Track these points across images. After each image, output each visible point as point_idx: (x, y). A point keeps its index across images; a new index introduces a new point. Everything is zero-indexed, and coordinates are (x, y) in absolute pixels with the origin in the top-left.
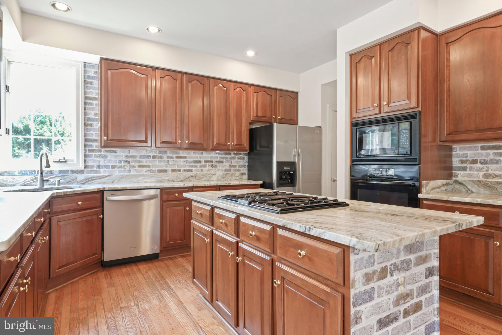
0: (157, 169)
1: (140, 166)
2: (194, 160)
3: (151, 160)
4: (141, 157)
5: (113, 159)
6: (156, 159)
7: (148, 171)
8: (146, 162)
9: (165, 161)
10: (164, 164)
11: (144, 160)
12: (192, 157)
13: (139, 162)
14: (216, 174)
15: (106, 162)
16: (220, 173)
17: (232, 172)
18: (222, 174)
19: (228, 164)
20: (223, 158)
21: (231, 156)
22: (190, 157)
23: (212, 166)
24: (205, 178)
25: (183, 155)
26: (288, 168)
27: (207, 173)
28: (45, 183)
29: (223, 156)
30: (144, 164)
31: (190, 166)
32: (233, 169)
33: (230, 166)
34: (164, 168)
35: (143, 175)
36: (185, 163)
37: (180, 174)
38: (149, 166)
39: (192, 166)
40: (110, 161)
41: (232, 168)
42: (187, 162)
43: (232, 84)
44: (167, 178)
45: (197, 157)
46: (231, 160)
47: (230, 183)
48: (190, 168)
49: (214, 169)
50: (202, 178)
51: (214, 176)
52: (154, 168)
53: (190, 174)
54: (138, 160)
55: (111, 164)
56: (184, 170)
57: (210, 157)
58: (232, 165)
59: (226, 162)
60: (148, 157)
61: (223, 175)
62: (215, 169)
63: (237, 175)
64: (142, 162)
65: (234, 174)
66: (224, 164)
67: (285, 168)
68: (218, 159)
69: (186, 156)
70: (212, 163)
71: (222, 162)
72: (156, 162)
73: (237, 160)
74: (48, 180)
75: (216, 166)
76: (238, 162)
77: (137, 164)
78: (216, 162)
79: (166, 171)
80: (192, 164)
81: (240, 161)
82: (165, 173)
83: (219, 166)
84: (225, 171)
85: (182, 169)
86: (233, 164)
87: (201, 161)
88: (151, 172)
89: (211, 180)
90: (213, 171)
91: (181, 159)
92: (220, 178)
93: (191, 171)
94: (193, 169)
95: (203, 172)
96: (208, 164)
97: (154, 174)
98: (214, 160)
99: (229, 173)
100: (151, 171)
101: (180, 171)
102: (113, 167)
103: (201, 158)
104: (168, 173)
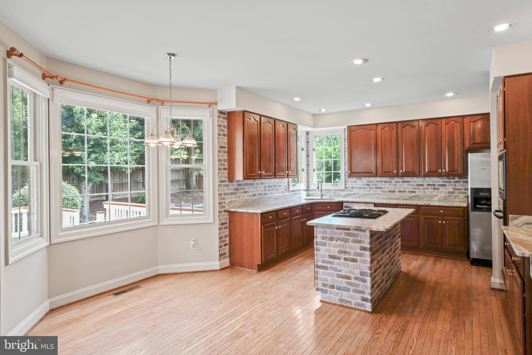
1: (376, 188)
2: (417, 183)
4: (377, 182)
5: (360, 183)
6: (387, 183)
7: (381, 191)
8: (380, 185)
9: (393, 184)
10: (393, 187)
11: (379, 184)
12: (415, 182)
13: (375, 185)
14: (437, 196)
15: (356, 185)
16: (443, 195)
17: (456, 194)
18: (443, 196)
19: (452, 187)
20: (446, 182)
21: (455, 180)
22: (413, 182)
23: (434, 189)
24: (427, 198)
26: (485, 194)
27: (428, 195)
28: (323, 196)
29: (446, 180)
30: (379, 186)
32: (458, 192)
33: (454, 189)
34: (393, 190)
35: (377, 194)
36: (409, 186)
37: (404, 194)
38: (382, 188)
39: (416, 189)
40: (358, 184)
41: (456, 191)
42: (411, 185)
44: (394, 197)
45: (420, 181)
46: (455, 184)
47: (430, 204)
48: (414, 190)
49: (436, 191)
51: (435, 197)
52: (385, 189)
53: (414, 194)
55: (359, 186)
56: (409, 192)
58: (455, 188)
59: (449, 185)
60: (382, 181)
61: (445, 196)
62: (438, 192)
63: (460, 197)
64: (377, 185)
65: (458, 196)
66: (447, 187)
67: (482, 194)
68: (440, 183)
69: (410, 181)
70: (434, 187)
71: (445, 185)
72: (387, 185)
73: (462, 183)
74: (324, 195)
75: (438, 189)
76: (463, 185)
77: (374, 187)
78: (439, 185)
79: (394, 192)
80: (416, 187)
82: (394, 193)
83: (442, 189)
84: (448, 194)
85: (407, 190)
86: (457, 187)
88: (383, 192)
90: (435, 192)
92: (441, 199)
93: (415, 192)
94: (417, 190)
95: (426, 194)
96: (430, 187)
97: (385, 194)
98: (436, 184)
99: (452, 195)
100: (384, 191)
101: (405, 192)
102: (360, 188)
104: (396, 193)
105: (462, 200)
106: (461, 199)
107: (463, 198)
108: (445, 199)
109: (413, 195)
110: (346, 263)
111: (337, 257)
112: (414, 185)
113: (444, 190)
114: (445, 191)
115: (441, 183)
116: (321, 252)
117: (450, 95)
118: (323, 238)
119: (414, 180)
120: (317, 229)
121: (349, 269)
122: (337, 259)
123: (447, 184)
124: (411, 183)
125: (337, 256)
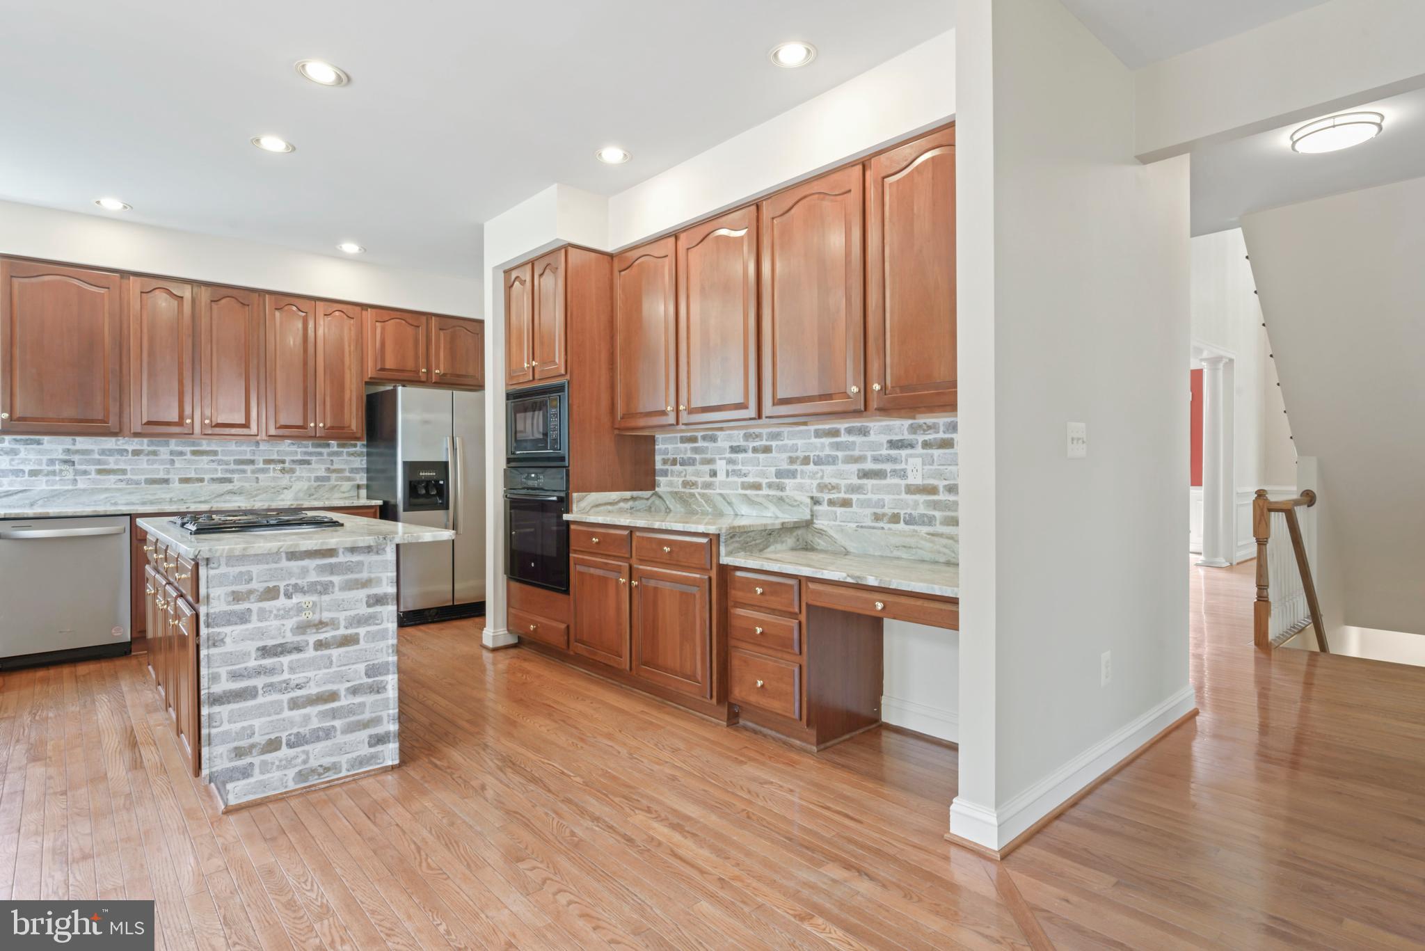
0: (143, 477)
1: (100, 472)
3: (129, 459)
4: (103, 452)
6: (141, 457)
8: (116, 462)
9: (162, 460)
10: (162, 467)
12: (231, 453)
14: (291, 487)
16: (304, 485)
17: (333, 482)
18: (306, 487)
19: (323, 467)
20: (310, 454)
21: (331, 449)
22: (225, 453)
23: (283, 471)
25: (208, 449)
27: (270, 486)
29: (311, 449)
31: (227, 471)
33: (328, 470)
34: (162, 475)
35: (107, 490)
36: (214, 466)
37: (201, 486)
39: (233, 471)
41: (334, 476)
42: (220, 462)
43: (320, 304)
46: (331, 458)
49: (287, 476)
50: (256, 495)
51: (285, 491)
53: (228, 487)
54: (95, 459)
56: (213, 480)
57: (278, 452)
58: (332, 467)
59: (317, 462)
60: (122, 452)
61: (309, 489)
62: (291, 477)
63: (343, 489)
65: (338, 487)
66: (314, 466)
70: (282, 465)
71: (308, 462)
72: (143, 463)
73: (345, 457)
75: (292, 471)
76: (347, 462)
77: (93, 468)
78: (294, 461)
79: (166, 481)
80: (232, 466)
81: (353, 461)
82: (164, 486)
83: (300, 471)
84: (315, 481)
85: (207, 477)
86: (335, 466)
87: (256, 461)
88: (128, 484)
89: (280, 498)
90: (285, 480)
91: (203, 456)
92: (301, 495)
93: (230, 481)
94: (236, 476)
95: (261, 484)
96: (272, 466)
97: (136, 488)
98: (288, 459)
99: (324, 485)
100: (129, 482)
101: (202, 480)
103: (254, 453)
104: (171, 485)
105: (346, 495)
106: (344, 492)
107: (349, 491)
108: (310, 495)
109: (226, 490)
110: (322, 656)
111: (289, 646)
112: (227, 463)
113: (305, 474)
114: (307, 477)
115: (299, 457)
116: (229, 647)
117: (350, 248)
118: (237, 597)
119: (230, 449)
120: (212, 572)
121: (334, 669)
122: (290, 652)
123: (314, 458)
124: (219, 457)
125: (292, 643)
